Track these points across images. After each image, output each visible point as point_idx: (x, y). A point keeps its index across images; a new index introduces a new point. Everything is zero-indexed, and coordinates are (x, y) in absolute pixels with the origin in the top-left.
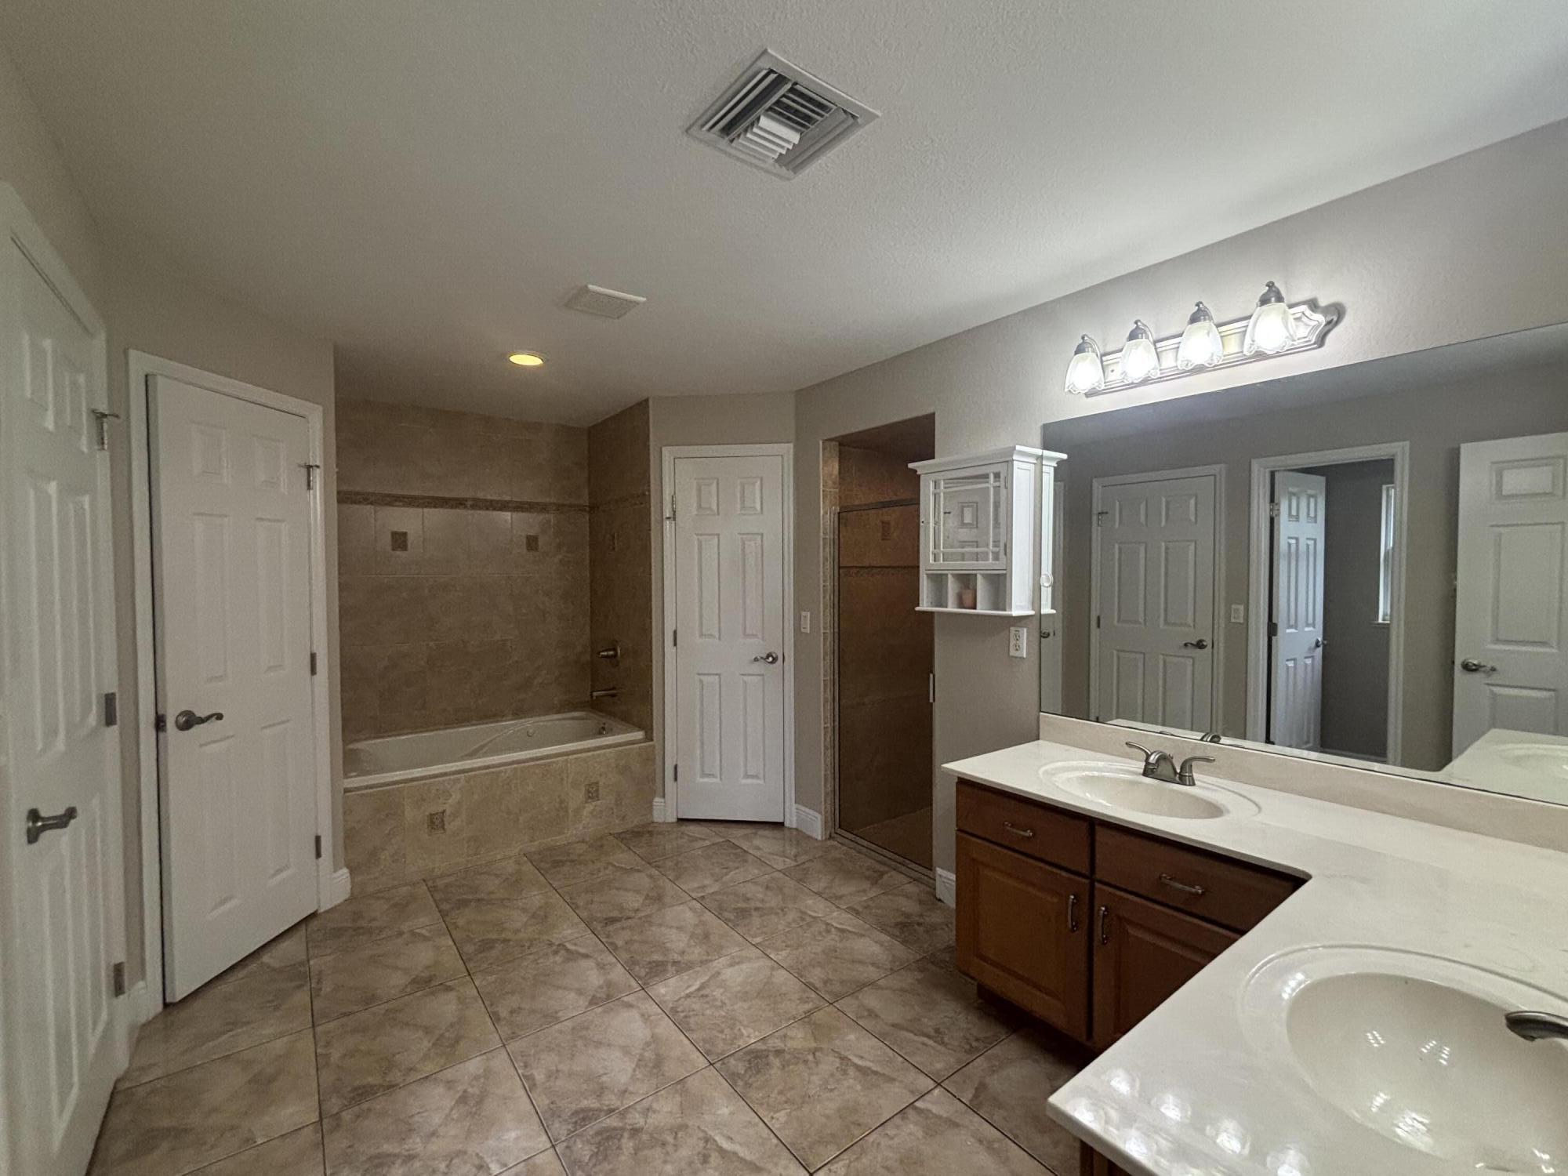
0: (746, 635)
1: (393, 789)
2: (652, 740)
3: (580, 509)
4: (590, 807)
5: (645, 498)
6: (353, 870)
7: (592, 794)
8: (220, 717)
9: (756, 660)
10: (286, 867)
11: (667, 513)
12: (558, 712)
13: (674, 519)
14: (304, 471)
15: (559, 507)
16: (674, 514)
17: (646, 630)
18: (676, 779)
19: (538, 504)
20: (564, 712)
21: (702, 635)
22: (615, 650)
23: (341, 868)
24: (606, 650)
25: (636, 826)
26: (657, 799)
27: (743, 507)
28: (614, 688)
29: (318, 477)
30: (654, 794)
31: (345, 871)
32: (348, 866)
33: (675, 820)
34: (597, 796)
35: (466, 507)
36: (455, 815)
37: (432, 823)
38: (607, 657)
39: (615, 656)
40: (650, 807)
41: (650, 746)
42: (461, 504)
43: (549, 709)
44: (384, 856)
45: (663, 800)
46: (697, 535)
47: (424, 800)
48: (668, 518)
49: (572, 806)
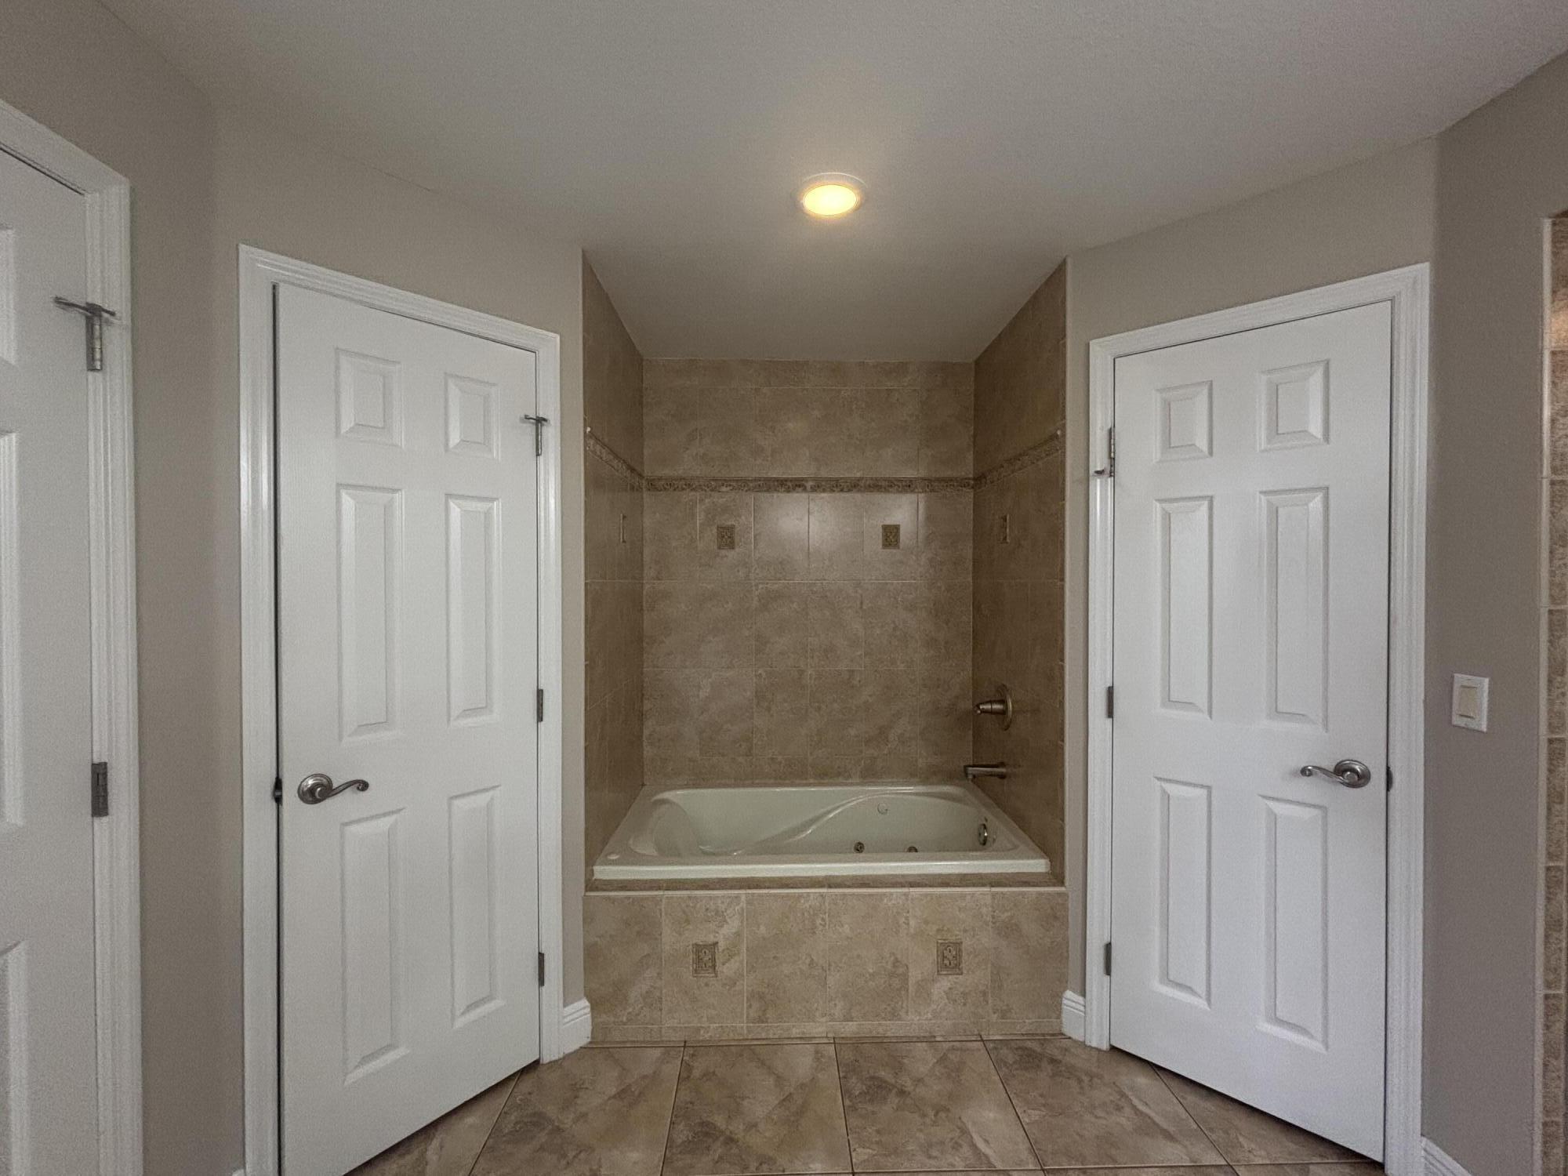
0: (1276, 713)
1: (646, 898)
2: (1062, 883)
3: (962, 483)
4: (945, 983)
5: (1054, 442)
6: (595, 1006)
7: (950, 959)
8: (363, 786)
9: (1305, 772)
10: (489, 998)
11: (1099, 461)
12: (925, 781)
13: (1112, 474)
14: (530, 428)
15: (929, 485)
16: (1112, 465)
17: (1054, 679)
18: (1108, 971)
19: (900, 480)
20: (932, 784)
21: (1168, 701)
22: (1003, 702)
23: (580, 999)
24: (991, 702)
25: (1031, 1035)
26: (1069, 994)
27: (1274, 431)
28: (1002, 765)
29: (551, 435)
30: (1062, 983)
31: (584, 1003)
32: (589, 996)
33: (1105, 1046)
34: (958, 966)
35: (805, 489)
36: (731, 953)
37: (698, 960)
38: (991, 712)
39: (1004, 712)
40: (1057, 1009)
41: (1059, 894)
42: (800, 486)
43: (912, 775)
44: (634, 994)
45: (1080, 999)
46: (1160, 501)
47: (688, 921)
48: (1100, 473)
49: (915, 975)
